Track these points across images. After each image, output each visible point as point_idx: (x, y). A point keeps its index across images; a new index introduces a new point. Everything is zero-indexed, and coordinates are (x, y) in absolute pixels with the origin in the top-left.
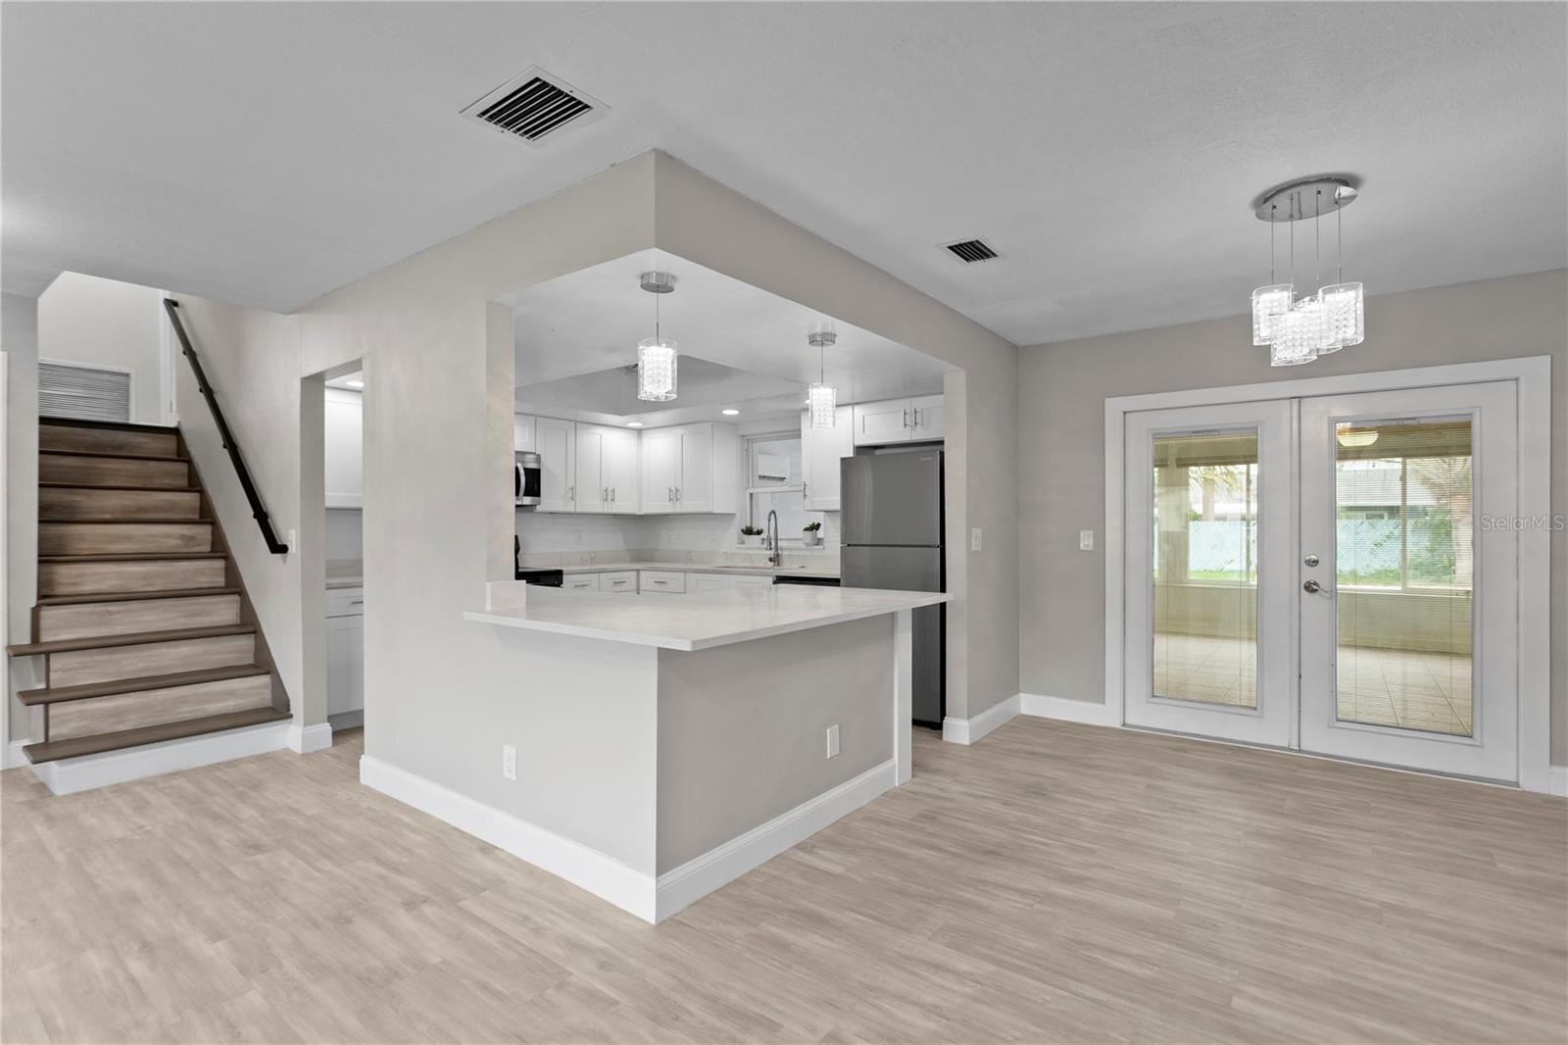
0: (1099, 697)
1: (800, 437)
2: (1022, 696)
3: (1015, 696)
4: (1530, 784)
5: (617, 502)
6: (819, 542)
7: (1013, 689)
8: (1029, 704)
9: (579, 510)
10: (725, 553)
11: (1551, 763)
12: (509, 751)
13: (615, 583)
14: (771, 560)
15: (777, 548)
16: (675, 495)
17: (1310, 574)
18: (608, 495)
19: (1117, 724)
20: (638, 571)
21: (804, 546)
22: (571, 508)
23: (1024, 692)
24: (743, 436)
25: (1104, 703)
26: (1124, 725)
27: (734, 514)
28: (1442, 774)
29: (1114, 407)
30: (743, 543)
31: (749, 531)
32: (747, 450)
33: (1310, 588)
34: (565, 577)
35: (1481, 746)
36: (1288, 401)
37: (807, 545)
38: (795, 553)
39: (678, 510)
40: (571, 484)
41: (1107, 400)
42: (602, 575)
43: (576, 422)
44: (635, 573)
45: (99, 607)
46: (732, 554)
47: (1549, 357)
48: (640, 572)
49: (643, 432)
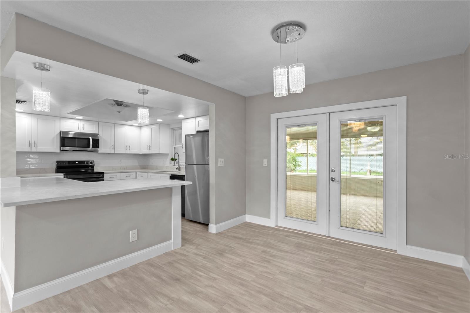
0: (268, 216)
2: (247, 215)
3: (244, 216)
4: (399, 252)
5: (131, 150)
7: (244, 213)
8: (249, 218)
9: (116, 152)
10: (166, 166)
11: (407, 244)
13: (126, 176)
14: (176, 169)
15: (179, 165)
16: (149, 148)
17: (332, 175)
18: (128, 147)
19: (273, 225)
20: (136, 172)
22: (113, 152)
23: (247, 214)
24: (172, 128)
25: (270, 219)
26: (277, 226)
27: (168, 154)
28: (372, 247)
29: (274, 117)
30: (171, 163)
31: (172, 159)
32: (174, 133)
33: (333, 179)
34: (105, 174)
35: (385, 237)
36: (326, 114)
39: (150, 152)
40: (113, 143)
41: (271, 114)
42: (121, 174)
43: (115, 124)
44: (135, 173)
46: (168, 167)
47: (406, 97)
48: (137, 173)
49: (142, 127)
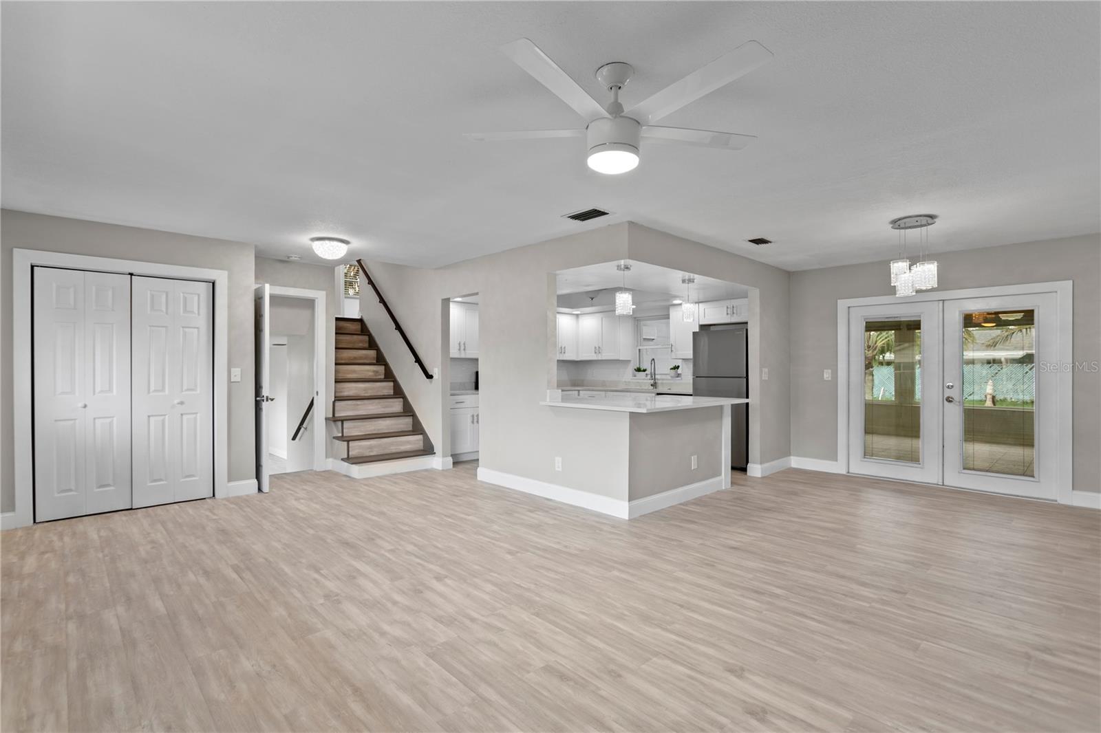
0: (833, 457)
1: (669, 318)
2: (792, 457)
3: (788, 458)
4: (1063, 500)
5: (566, 354)
6: (679, 375)
7: (787, 453)
8: (796, 462)
10: (625, 382)
11: (1073, 489)
12: (558, 460)
14: (652, 385)
15: (655, 379)
16: (598, 350)
17: (948, 393)
18: (563, 350)
19: (844, 472)
20: (579, 391)
21: (670, 378)
23: (794, 456)
24: (635, 318)
25: (837, 461)
26: (848, 472)
27: (630, 361)
28: (1018, 496)
29: (842, 304)
30: (635, 376)
31: (639, 370)
32: (637, 326)
33: (949, 400)
35: (1039, 482)
36: (937, 302)
37: (672, 377)
38: (665, 381)
39: (600, 358)
41: (838, 301)
44: (577, 392)
45: (354, 402)
46: (629, 382)
47: (1071, 281)
48: (581, 392)
49: (580, 316)
